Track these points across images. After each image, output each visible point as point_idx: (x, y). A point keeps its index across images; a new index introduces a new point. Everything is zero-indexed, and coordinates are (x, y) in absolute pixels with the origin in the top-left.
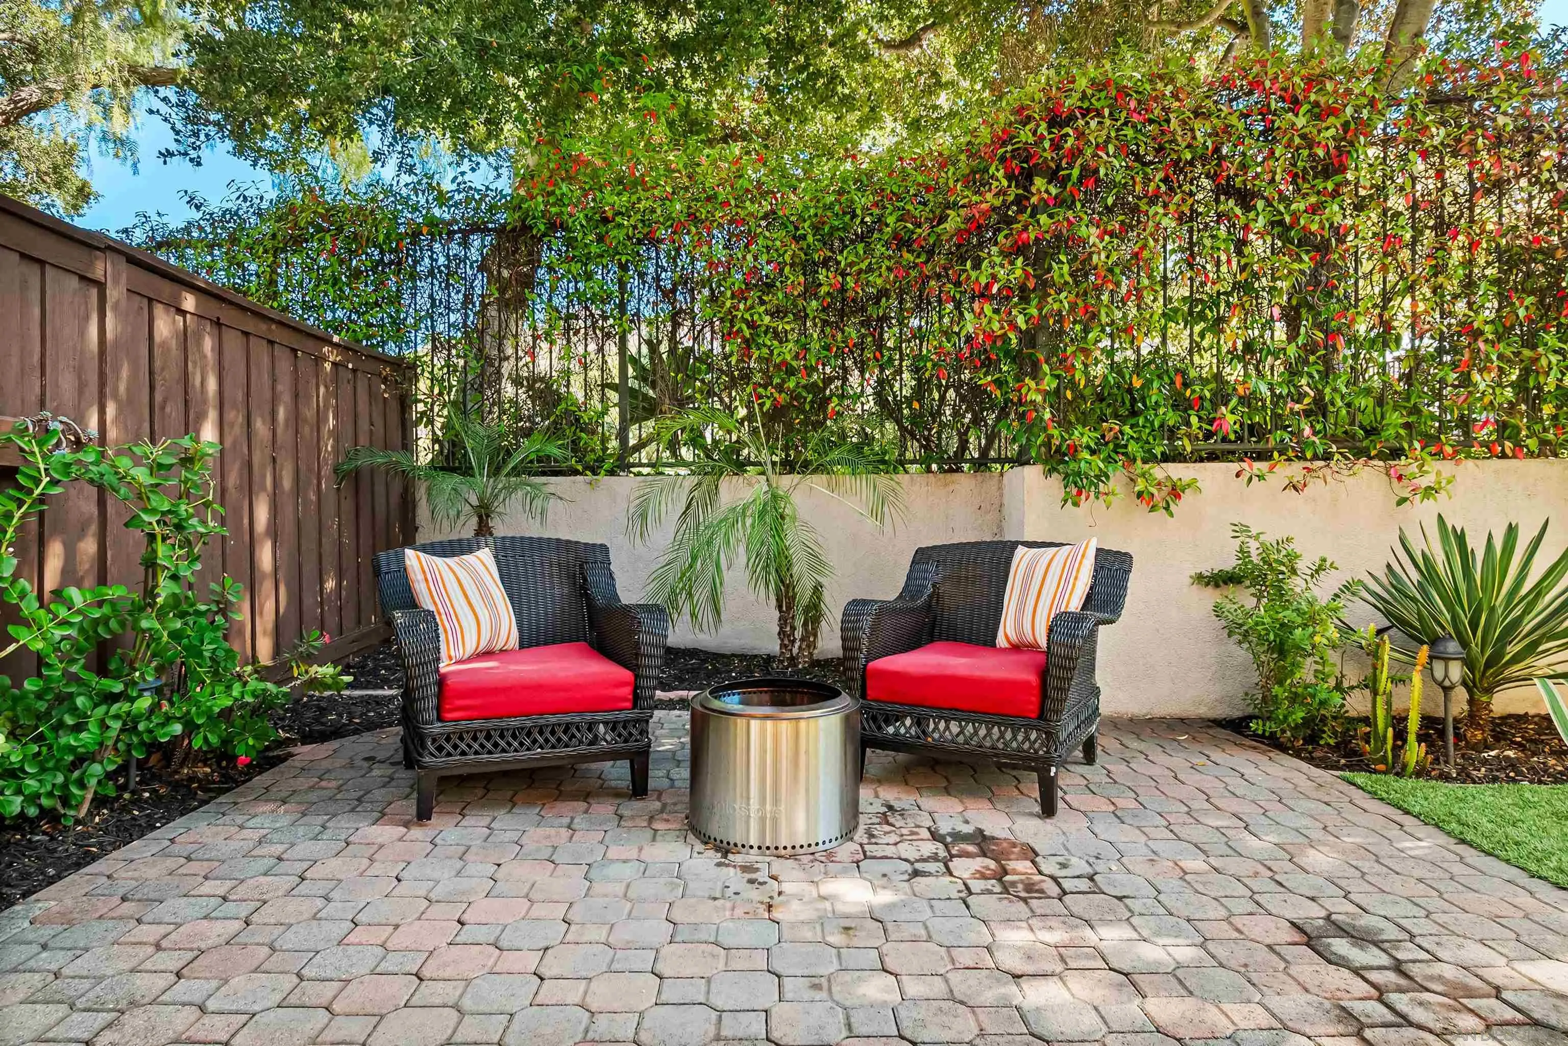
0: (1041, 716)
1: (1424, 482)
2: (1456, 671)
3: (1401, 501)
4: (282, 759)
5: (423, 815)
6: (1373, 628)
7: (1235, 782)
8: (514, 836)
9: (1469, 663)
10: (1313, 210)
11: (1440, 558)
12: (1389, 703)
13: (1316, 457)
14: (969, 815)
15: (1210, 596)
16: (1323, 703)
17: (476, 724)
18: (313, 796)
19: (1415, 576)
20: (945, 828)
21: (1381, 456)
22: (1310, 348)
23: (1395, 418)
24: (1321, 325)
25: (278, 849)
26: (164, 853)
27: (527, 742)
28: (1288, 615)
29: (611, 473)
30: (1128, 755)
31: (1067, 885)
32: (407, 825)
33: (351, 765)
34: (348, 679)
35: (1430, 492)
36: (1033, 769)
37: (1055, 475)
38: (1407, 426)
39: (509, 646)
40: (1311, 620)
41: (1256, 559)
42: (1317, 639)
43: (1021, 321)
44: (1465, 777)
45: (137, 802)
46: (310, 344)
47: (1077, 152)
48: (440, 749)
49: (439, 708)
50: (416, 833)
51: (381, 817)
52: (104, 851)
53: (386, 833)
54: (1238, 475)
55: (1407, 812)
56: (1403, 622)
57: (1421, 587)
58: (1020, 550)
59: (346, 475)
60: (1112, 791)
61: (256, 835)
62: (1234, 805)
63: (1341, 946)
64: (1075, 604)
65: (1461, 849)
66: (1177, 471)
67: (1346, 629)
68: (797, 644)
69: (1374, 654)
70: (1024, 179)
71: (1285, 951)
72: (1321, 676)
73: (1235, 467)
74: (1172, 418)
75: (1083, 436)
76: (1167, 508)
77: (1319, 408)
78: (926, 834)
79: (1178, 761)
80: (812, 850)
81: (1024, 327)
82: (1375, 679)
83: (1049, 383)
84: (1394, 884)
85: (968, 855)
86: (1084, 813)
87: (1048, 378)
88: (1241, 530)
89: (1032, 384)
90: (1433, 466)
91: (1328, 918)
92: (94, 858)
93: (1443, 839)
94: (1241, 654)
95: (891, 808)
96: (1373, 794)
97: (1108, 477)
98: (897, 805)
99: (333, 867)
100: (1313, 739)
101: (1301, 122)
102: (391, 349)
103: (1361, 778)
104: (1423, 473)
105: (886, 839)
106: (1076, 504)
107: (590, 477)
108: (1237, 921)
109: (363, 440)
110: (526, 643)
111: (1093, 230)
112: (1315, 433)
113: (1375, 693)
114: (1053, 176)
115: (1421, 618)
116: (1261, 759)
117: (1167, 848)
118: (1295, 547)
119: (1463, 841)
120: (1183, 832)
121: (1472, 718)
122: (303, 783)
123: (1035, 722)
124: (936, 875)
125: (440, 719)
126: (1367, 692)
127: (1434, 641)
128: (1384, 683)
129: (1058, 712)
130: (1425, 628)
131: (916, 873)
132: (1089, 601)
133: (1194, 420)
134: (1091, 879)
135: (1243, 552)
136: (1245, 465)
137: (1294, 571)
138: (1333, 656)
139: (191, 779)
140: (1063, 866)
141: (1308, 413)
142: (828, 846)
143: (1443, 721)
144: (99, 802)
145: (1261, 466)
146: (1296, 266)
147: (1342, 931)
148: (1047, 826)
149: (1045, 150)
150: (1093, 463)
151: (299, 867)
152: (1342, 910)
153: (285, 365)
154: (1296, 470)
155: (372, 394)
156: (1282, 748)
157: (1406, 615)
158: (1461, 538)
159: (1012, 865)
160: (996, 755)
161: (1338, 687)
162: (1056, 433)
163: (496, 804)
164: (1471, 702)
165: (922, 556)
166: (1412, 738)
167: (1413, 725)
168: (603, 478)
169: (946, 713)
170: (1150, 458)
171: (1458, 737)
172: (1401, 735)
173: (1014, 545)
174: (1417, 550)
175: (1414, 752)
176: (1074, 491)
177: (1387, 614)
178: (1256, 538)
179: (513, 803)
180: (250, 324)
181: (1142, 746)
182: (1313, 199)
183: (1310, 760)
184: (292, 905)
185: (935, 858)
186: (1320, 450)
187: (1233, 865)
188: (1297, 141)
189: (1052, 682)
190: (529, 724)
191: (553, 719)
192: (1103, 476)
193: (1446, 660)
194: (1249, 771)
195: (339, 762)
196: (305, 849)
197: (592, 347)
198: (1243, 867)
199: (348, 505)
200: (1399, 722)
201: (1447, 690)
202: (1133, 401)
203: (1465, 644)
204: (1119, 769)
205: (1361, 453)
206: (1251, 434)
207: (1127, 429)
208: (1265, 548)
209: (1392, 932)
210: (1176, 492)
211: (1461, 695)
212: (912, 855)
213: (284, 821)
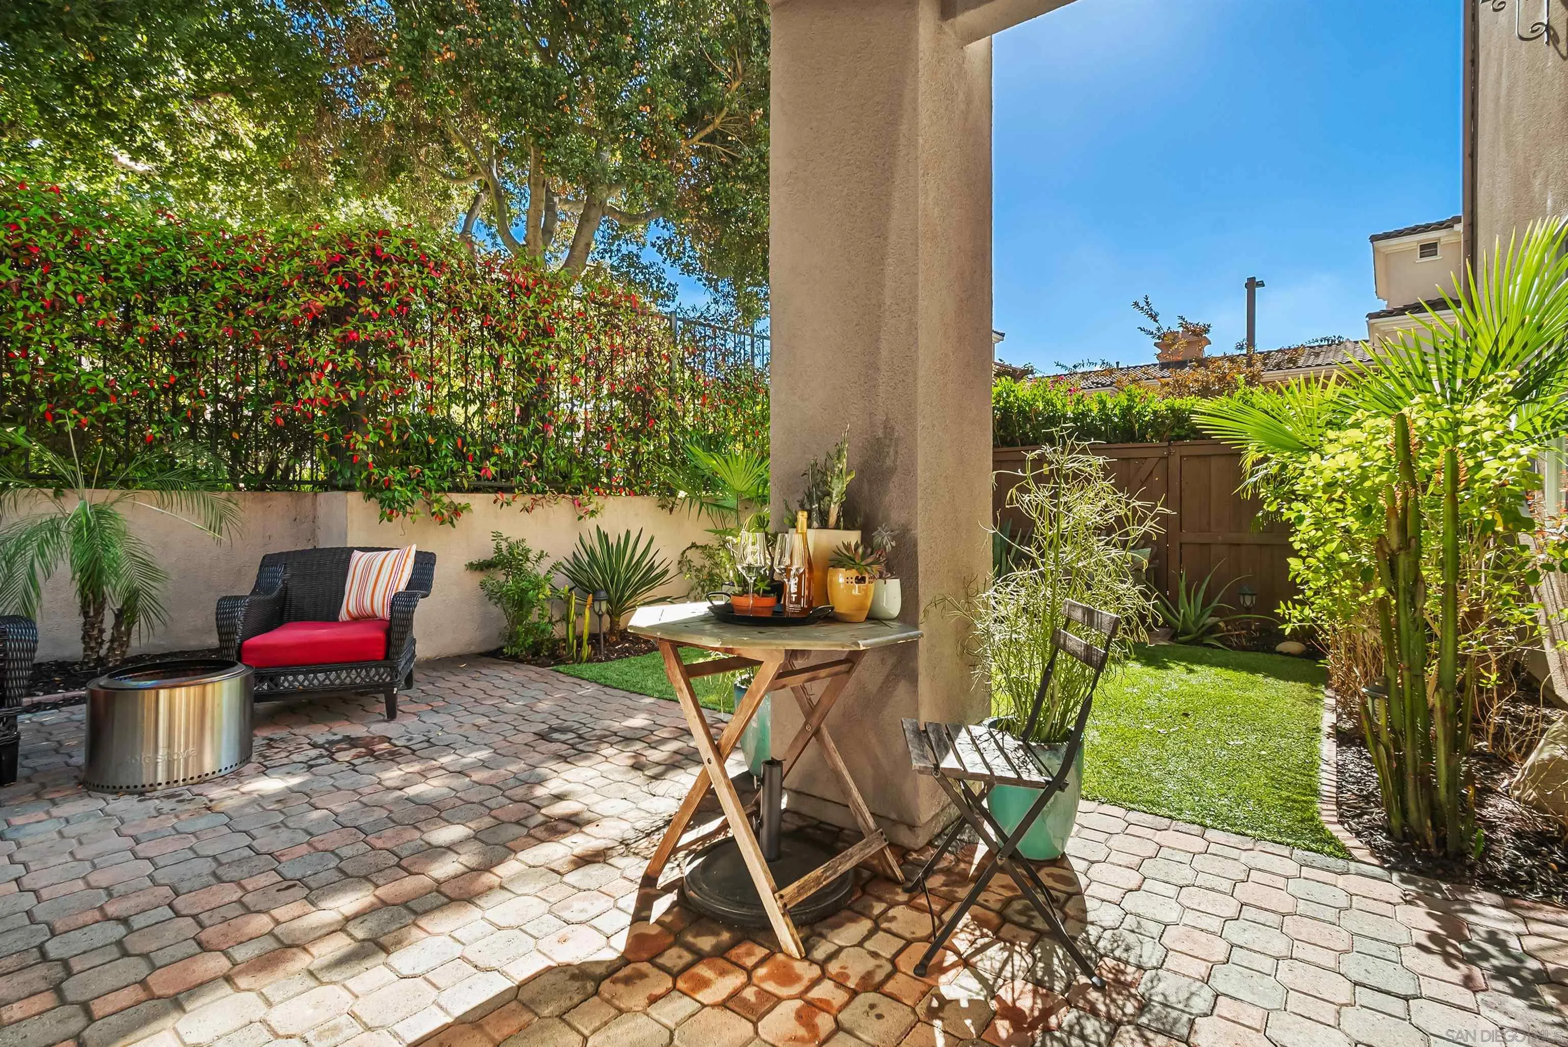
0: (387, 657)
1: (591, 507)
2: (604, 606)
3: (580, 518)
6: (567, 587)
7: (498, 682)
9: (609, 602)
10: (538, 355)
11: (598, 549)
12: (574, 628)
13: (538, 492)
14: (334, 730)
15: (478, 577)
16: (543, 631)
19: (586, 558)
20: (321, 740)
21: (571, 493)
22: (536, 431)
23: (577, 472)
24: (542, 419)
28: (524, 584)
30: (431, 680)
31: (414, 747)
35: (593, 513)
36: (382, 692)
37: (373, 499)
38: (583, 477)
40: (538, 586)
41: (505, 552)
42: (540, 596)
43: (353, 394)
44: (608, 659)
47: (393, 288)
54: (495, 502)
55: (583, 679)
56: (581, 583)
57: (589, 565)
58: (357, 554)
60: (428, 700)
62: (500, 692)
63: (556, 736)
64: (402, 587)
65: (607, 690)
66: (458, 499)
67: (554, 589)
68: (106, 646)
69: (568, 601)
70: (354, 293)
71: (533, 744)
72: (542, 616)
73: (492, 496)
74: (456, 466)
75: (395, 474)
76: (452, 523)
77: (539, 465)
78: (307, 747)
79: (464, 678)
80: (222, 774)
81: (355, 398)
82: (568, 615)
83: (372, 438)
84: (577, 708)
85: (345, 750)
86: (414, 714)
87: (371, 435)
88: (497, 535)
89: (360, 438)
90: (596, 499)
91: (550, 728)
93: (596, 687)
94: (496, 610)
95: (271, 740)
96: (568, 675)
97: (413, 502)
98: (275, 737)
100: (537, 653)
101: (531, 303)
103: (561, 668)
104: (591, 503)
105: (278, 756)
106: (390, 520)
108: (509, 739)
111: (407, 342)
112: (538, 479)
113: (568, 623)
114: (376, 298)
115: (589, 581)
116: (511, 669)
117: (467, 719)
118: (527, 545)
119: (606, 686)
120: (474, 710)
121: (611, 631)
123: (384, 662)
124: (327, 764)
126: (564, 624)
127: (595, 592)
128: (573, 617)
129: (398, 653)
130: (591, 586)
131: (311, 767)
132: (410, 585)
133: (469, 468)
134: (428, 741)
135: (498, 549)
136: (499, 495)
137: (528, 560)
138: (547, 606)
140: (409, 740)
141: (533, 467)
142: (234, 768)
143: (598, 635)
145: (507, 496)
146: (528, 385)
147: (556, 730)
148: (393, 724)
149: (369, 278)
150: (401, 492)
152: (555, 722)
154: (527, 499)
156: (521, 662)
157: (582, 580)
158: (606, 536)
159: (377, 747)
160: (354, 688)
161: (550, 622)
162: (376, 471)
164: (611, 622)
165: (269, 562)
166: (585, 643)
167: (585, 637)
169: (313, 668)
170: (441, 490)
171: (606, 640)
172: (580, 645)
173: (352, 550)
174: (588, 543)
175: (586, 650)
176: (388, 511)
177: (574, 580)
178: (506, 540)
181: (439, 674)
182: (537, 349)
183: (536, 665)
185: (321, 756)
186: (540, 488)
187: (503, 718)
188: (529, 314)
189: (394, 636)
192: (410, 502)
193: (600, 601)
194: (505, 675)
198: (508, 718)
200: (579, 638)
201: (600, 616)
202: (429, 453)
203: (608, 591)
204: (428, 688)
205: (561, 491)
206: (502, 477)
207: (427, 472)
208: (510, 547)
209: (576, 726)
210: (457, 511)
211: (606, 619)
212: (304, 759)
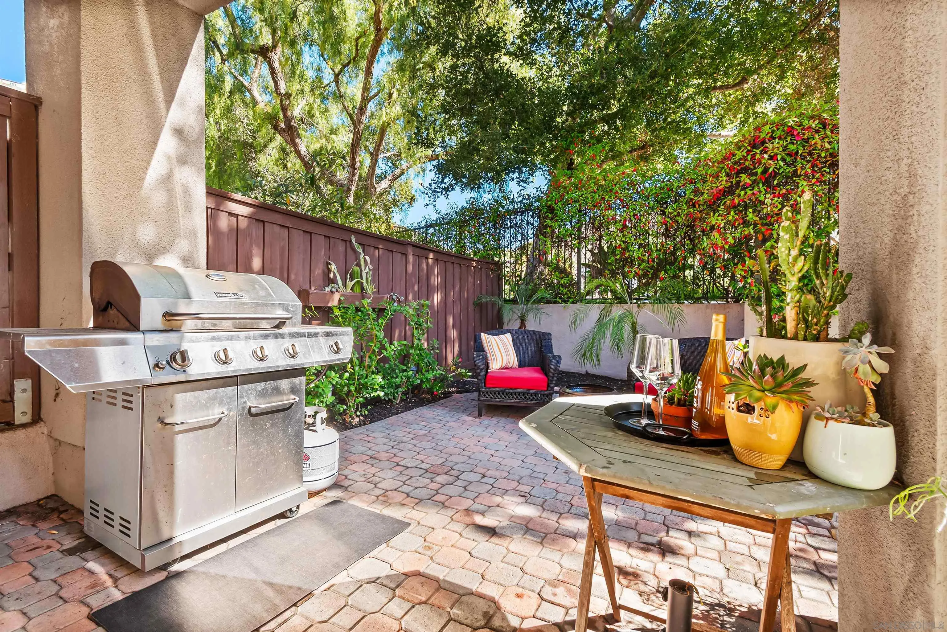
4: (449, 397)
5: (480, 415)
8: (503, 425)
17: (495, 389)
18: (454, 407)
25: (440, 418)
26: (415, 415)
27: (511, 397)
29: (573, 303)
32: (475, 418)
33: (467, 401)
34: (470, 374)
39: (514, 366)
45: (411, 402)
46: (466, 262)
48: (485, 395)
49: (485, 383)
50: (477, 420)
51: (469, 415)
52: (402, 412)
53: (470, 418)
59: (477, 305)
61: (436, 414)
92: (399, 413)
99: (452, 424)
102: (496, 259)
107: (564, 304)
109: (484, 292)
110: (520, 365)
122: (453, 403)
125: (485, 386)
139: (425, 398)
144: (402, 400)
151: (444, 423)
153: (457, 270)
155: (487, 276)
163: (503, 416)
168: (570, 305)
179: (508, 417)
180: (446, 258)
184: (440, 430)
190: (511, 391)
191: (519, 390)
195: (464, 399)
196: (447, 419)
197: (567, 253)
199: (478, 316)
213: (445, 412)
